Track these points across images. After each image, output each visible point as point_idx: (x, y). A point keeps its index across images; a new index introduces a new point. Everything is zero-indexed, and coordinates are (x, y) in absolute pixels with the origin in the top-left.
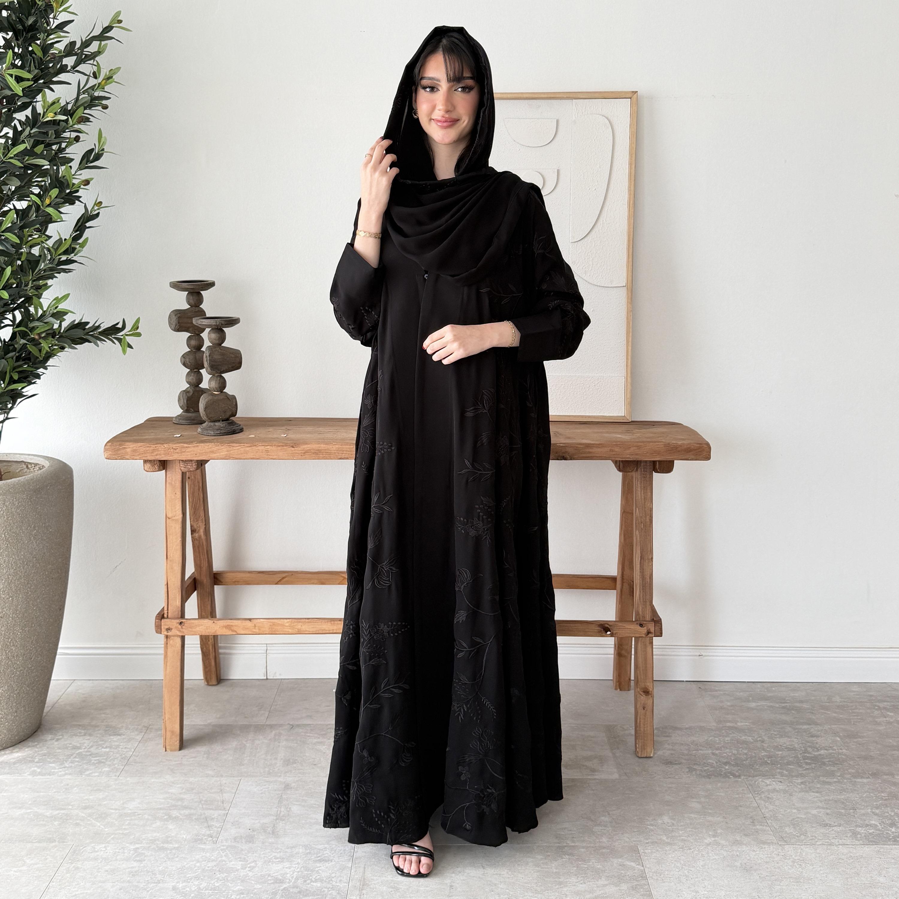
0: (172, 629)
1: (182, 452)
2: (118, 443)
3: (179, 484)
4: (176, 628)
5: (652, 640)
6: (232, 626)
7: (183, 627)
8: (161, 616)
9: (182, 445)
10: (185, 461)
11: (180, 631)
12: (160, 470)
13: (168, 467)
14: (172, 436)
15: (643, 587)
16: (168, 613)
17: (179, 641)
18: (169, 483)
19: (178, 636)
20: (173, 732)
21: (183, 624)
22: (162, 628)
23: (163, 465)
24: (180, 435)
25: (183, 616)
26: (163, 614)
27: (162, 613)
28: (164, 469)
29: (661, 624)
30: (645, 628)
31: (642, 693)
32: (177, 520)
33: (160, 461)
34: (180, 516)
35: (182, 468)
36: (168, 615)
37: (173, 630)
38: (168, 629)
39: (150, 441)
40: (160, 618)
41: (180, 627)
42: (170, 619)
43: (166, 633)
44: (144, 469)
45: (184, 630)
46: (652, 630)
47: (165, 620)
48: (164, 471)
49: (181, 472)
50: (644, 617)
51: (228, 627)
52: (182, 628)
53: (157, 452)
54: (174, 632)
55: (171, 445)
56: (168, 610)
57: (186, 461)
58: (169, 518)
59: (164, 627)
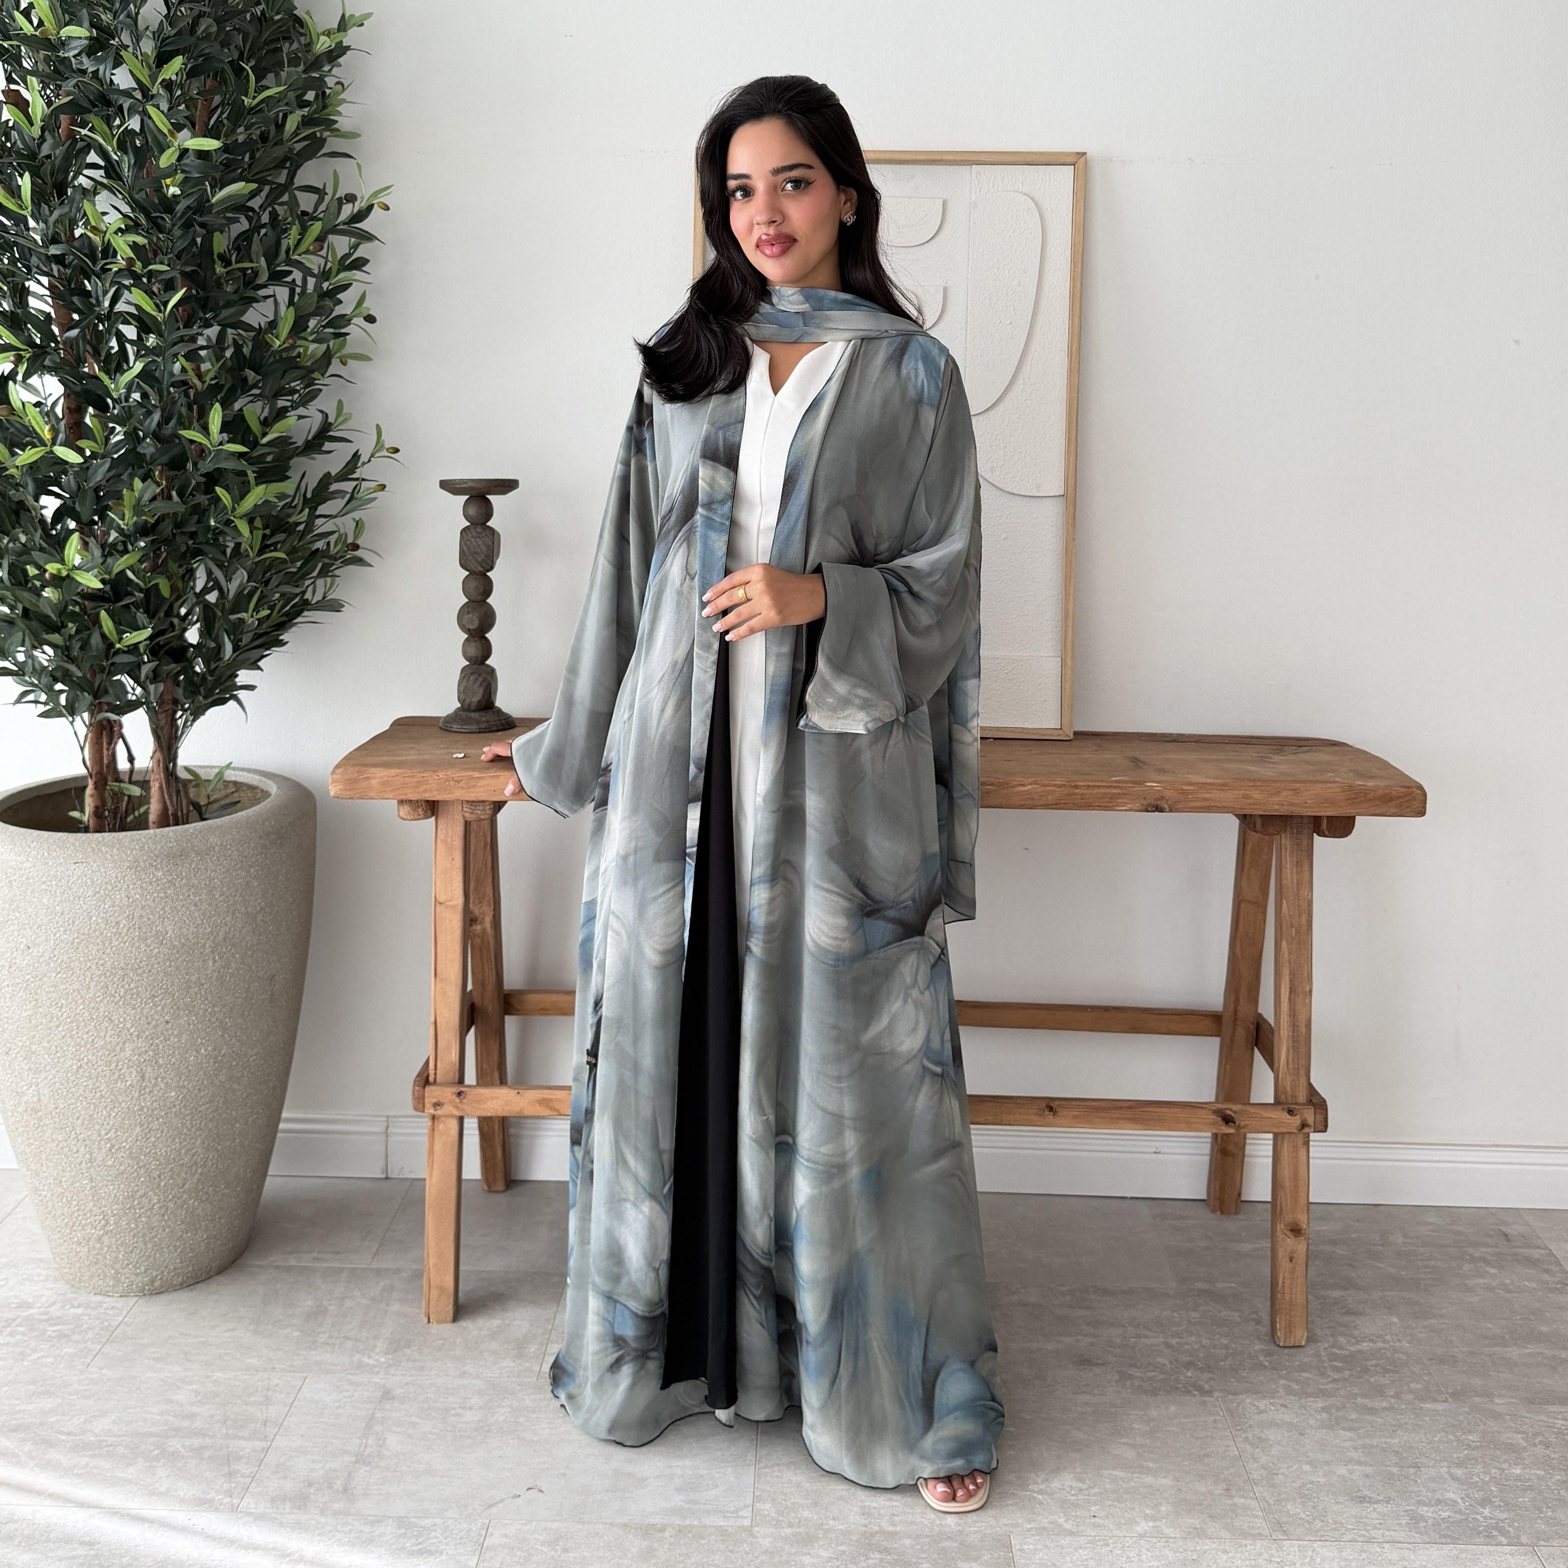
0: (443, 1104)
1: (469, 788)
2: (357, 769)
3: (458, 843)
4: (451, 1102)
5: (1309, 1137)
6: (551, 1100)
7: (464, 1101)
8: (424, 1080)
9: (471, 773)
10: (471, 803)
11: (457, 1108)
12: (426, 817)
13: (440, 812)
14: (448, 757)
15: (1294, 1042)
16: (435, 1074)
17: (454, 1125)
18: (442, 840)
19: (452, 1116)
20: (442, 1289)
21: (463, 1095)
22: (426, 1101)
23: (432, 808)
24: (462, 755)
25: (461, 1081)
26: (428, 1076)
27: (426, 1074)
28: (433, 815)
29: (1326, 1110)
30: (1298, 1117)
31: (1288, 1233)
32: (454, 907)
33: (428, 801)
34: (459, 900)
35: (467, 815)
36: (435, 1079)
37: (445, 1107)
38: (437, 1105)
39: (413, 764)
40: (423, 1082)
41: (457, 1100)
42: (440, 1085)
43: (432, 1111)
44: (399, 816)
45: (465, 1107)
46: (1310, 1120)
47: (432, 1088)
48: (433, 818)
49: (462, 821)
50: (1294, 1096)
51: (544, 1102)
52: (461, 1102)
53: (424, 787)
54: (448, 1109)
55: (452, 773)
56: (436, 1069)
57: (473, 802)
58: (440, 903)
59: (429, 1101)
